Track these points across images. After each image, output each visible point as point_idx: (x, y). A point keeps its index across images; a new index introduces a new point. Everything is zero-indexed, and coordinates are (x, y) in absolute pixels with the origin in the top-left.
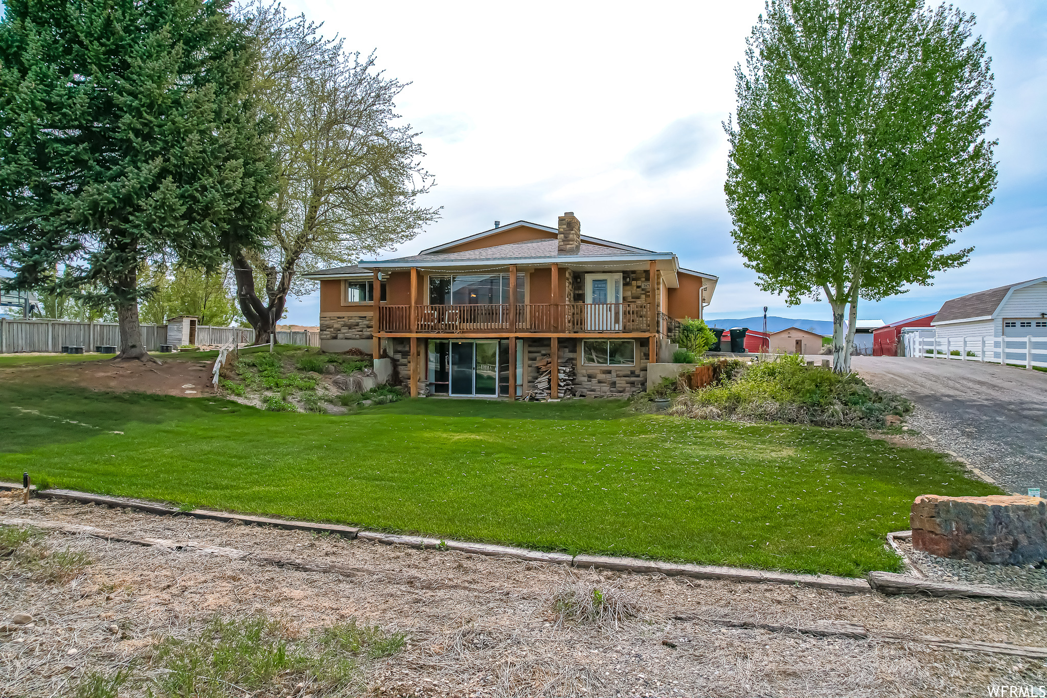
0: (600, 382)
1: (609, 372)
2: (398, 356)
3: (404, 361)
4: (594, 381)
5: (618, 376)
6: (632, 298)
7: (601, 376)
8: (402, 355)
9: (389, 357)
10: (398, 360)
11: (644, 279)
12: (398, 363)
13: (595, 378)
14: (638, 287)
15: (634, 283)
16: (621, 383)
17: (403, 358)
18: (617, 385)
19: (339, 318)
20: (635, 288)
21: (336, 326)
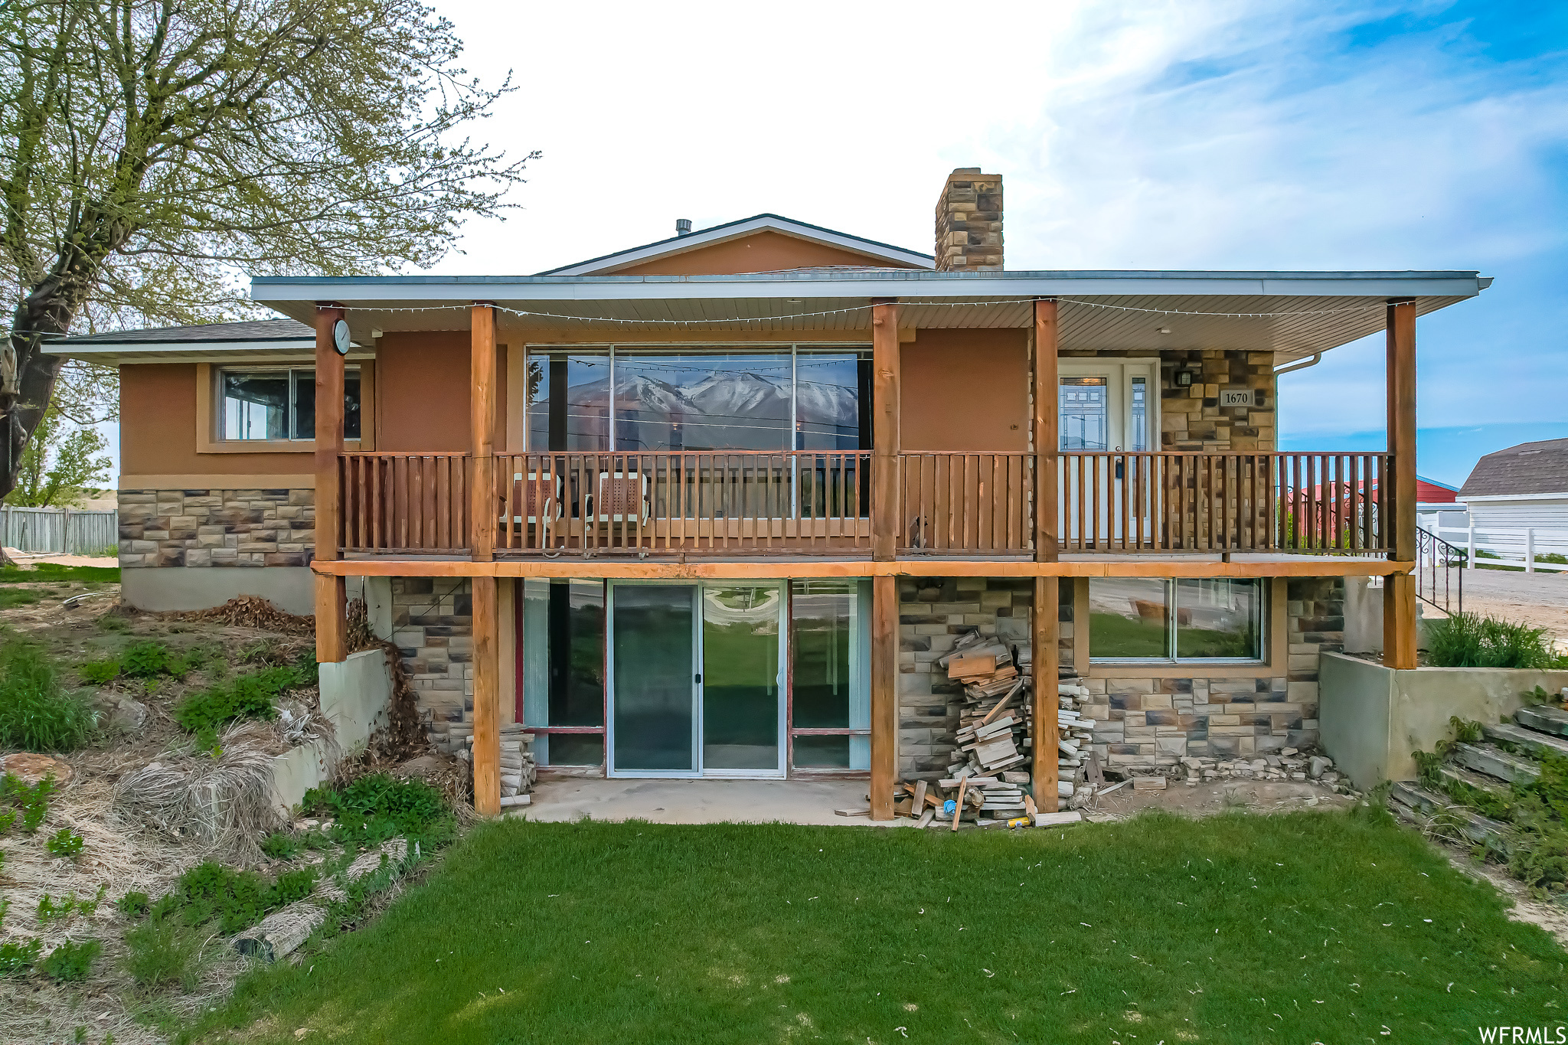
0: (1152, 720)
1: (1185, 686)
2: (411, 638)
3: (437, 654)
4: (1134, 718)
5: (1213, 700)
6: (1191, 436)
7: (1159, 702)
8: (428, 632)
9: (378, 643)
10: (413, 653)
11: (1225, 379)
12: (412, 662)
13: (1136, 706)
14: (1209, 402)
15: (1197, 390)
16: (1226, 723)
17: (428, 644)
18: (1213, 730)
19: (188, 493)
20: (1200, 404)
21: (176, 520)
